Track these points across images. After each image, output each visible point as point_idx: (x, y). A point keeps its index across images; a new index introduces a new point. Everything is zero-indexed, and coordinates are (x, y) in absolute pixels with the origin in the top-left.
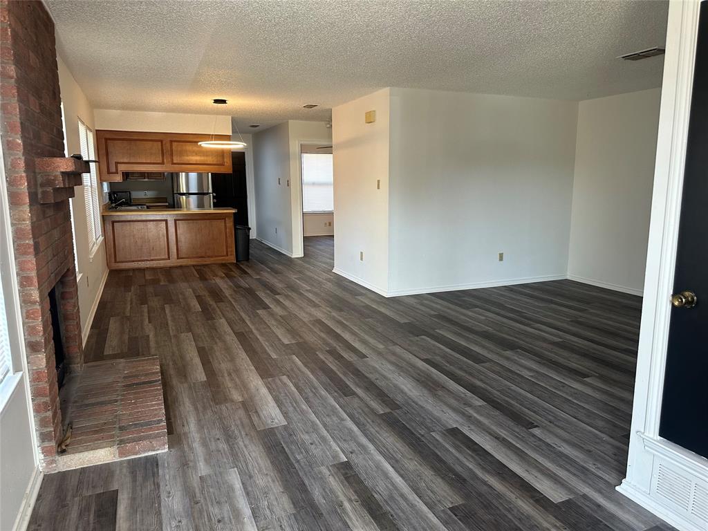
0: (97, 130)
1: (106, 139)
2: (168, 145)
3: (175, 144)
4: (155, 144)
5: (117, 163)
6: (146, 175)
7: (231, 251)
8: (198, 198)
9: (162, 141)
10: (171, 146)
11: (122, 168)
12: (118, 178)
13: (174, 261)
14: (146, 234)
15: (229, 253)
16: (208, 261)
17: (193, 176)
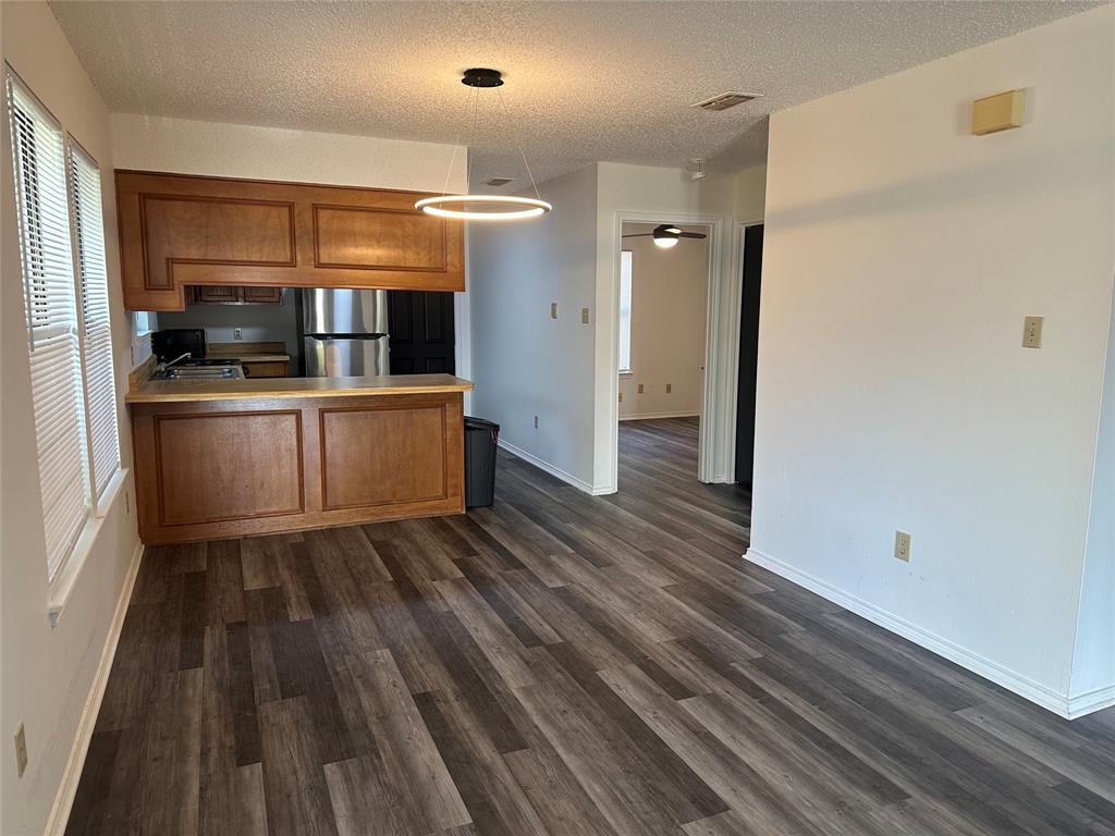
0: (117, 172)
1: (144, 197)
2: (308, 215)
3: (324, 215)
4: (274, 212)
5: (171, 261)
6: (241, 292)
7: (456, 486)
8: (352, 344)
9: (291, 206)
10: (315, 219)
11: (185, 275)
12: (175, 302)
13: (314, 519)
14: (246, 449)
15: (450, 491)
16: (398, 513)
17: (343, 297)
